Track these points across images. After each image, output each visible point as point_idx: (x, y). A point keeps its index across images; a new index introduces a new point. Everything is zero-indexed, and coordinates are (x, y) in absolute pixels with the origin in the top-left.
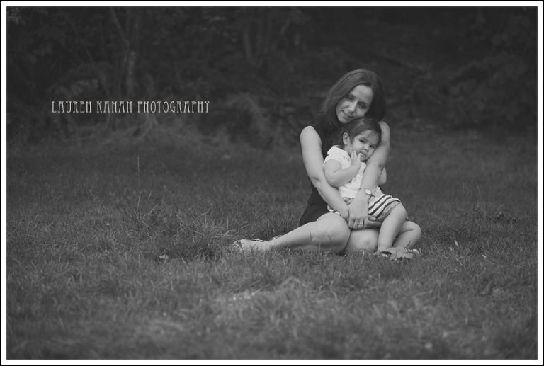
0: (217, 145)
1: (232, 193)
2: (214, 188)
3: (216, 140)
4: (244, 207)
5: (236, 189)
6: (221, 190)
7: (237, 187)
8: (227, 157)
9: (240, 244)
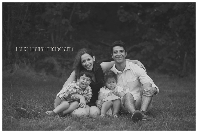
0: (41, 76)
1: (47, 93)
2: (40, 92)
3: (41, 74)
4: (51, 99)
6: (43, 92)
8: (45, 80)
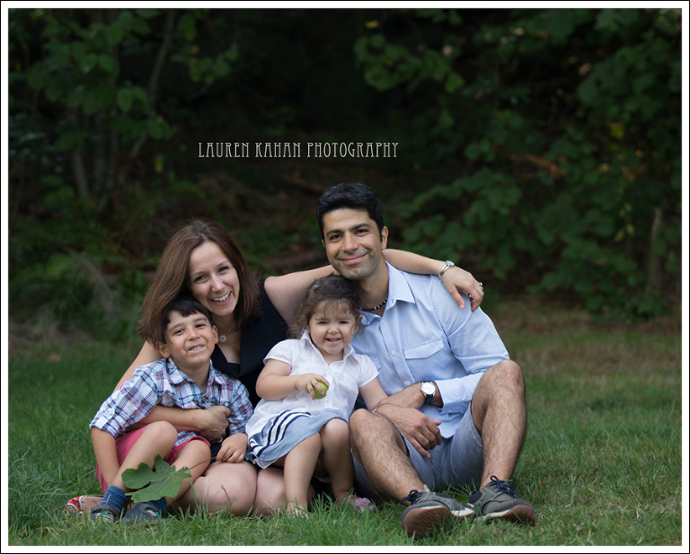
0: (38, 338)
1: (65, 416)
2: (36, 412)
3: (37, 330)
4: (84, 441)
5: (71, 410)
6: (47, 413)
7: (72, 407)
8: (55, 358)
9: (76, 502)
